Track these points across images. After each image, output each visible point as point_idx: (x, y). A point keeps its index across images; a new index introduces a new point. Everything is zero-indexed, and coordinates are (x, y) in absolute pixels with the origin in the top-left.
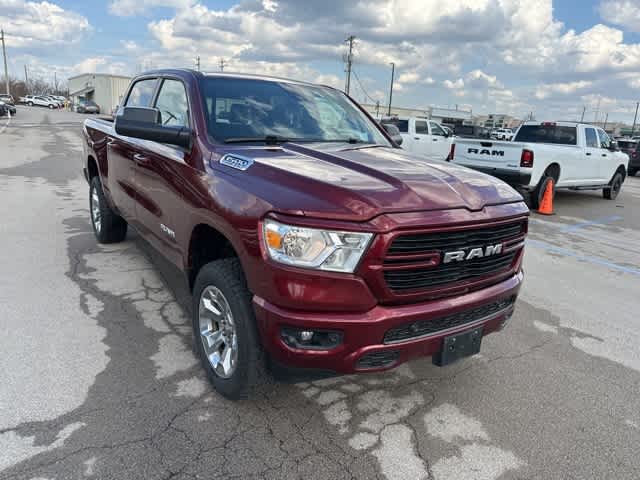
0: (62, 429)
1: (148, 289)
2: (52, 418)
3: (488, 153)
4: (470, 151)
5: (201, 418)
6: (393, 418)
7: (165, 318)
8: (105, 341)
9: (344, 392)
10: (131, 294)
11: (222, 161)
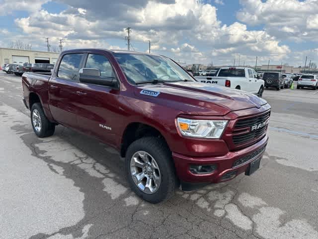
0: (82, 228)
1: (80, 158)
2: (75, 224)
3: (210, 82)
4: (202, 82)
5: (145, 214)
7: (98, 171)
8: (75, 185)
9: (200, 194)
10: (73, 161)
11: (141, 92)
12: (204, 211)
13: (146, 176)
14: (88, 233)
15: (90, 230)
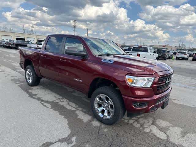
0: (72, 139)
1: (59, 99)
2: (66, 137)
5: (105, 131)
6: (150, 124)
7: (72, 106)
8: (60, 114)
9: (134, 120)
10: (55, 100)
11: (102, 61)
13: (104, 109)
14: (75, 142)
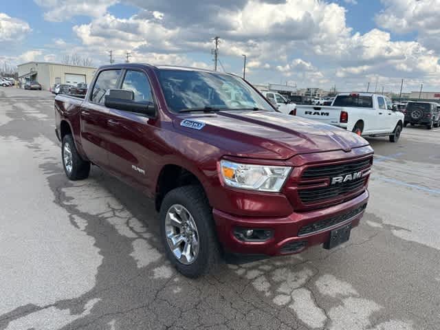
0: (86, 303)
1: (113, 210)
2: (77, 296)
3: (318, 114)
4: (306, 113)
5: (175, 291)
6: (296, 285)
7: (131, 229)
8: (95, 245)
9: (261, 270)
10: (104, 213)
12: (260, 295)
13: (184, 239)
14: (91, 311)
15: (95, 306)
